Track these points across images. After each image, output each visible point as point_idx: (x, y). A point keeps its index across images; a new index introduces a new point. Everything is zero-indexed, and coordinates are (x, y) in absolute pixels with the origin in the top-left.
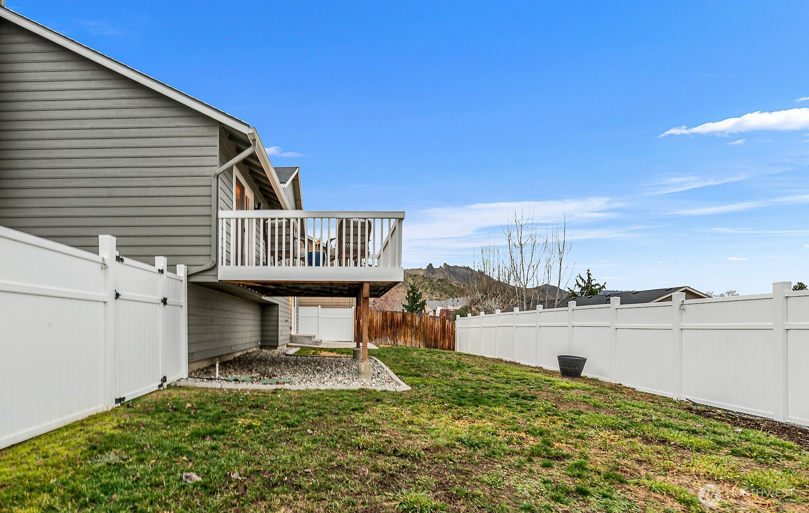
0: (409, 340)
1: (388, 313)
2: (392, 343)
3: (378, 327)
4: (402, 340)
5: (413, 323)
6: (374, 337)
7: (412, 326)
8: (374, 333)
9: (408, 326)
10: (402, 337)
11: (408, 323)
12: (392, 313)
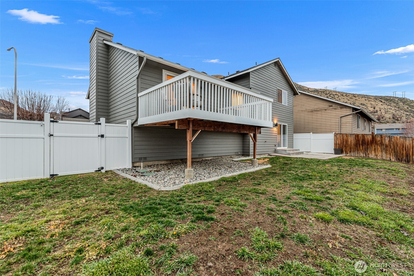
0: (379, 154)
1: (360, 135)
2: (365, 156)
3: (352, 145)
4: (373, 154)
5: (382, 142)
6: (349, 151)
7: (382, 144)
8: (349, 149)
9: (377, 144)
10: (373, 152)
11: (378, 142)
12: (363, 136)
